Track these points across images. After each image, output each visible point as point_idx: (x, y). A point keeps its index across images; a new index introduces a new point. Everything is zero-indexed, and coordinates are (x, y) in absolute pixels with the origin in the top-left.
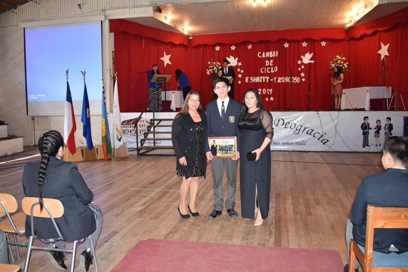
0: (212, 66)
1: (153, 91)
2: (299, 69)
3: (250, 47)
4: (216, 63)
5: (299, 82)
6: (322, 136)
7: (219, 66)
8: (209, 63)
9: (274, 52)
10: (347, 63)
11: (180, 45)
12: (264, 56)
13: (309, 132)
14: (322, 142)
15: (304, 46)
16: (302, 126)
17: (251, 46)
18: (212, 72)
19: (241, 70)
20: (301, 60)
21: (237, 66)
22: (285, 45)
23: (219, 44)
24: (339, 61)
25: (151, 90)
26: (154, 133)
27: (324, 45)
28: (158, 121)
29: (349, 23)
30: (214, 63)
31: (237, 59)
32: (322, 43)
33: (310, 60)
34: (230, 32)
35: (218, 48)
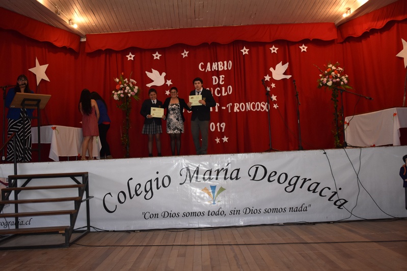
0: (122, 86)
1: (15, 125)
2: (268, 89)
3: (185, 54)
4: (129, 80)
5: (268, 110)
6: (336, 193)
7: (134, 85)
8: (117, 80)
9: (225, 62)
10: (347, 76)
11: (64, 49)
12: (208, 68)
13: (312, 188)
14: (335, 204)
15: (273, 51)
16: (298, 177)
17: (187, 53)
18: (122, 95)
20: (270, 74)
21: (165, 85)
22: (242, 51)
23: (133, 50)
24: (333, 74)
25: (12, 122)
26: (17, 203)
27: (305, 50)
28: (26, 180)
29: (347, 12)
30: (126, 80)
31: (164, 74)
32: (301, 47)
34: (151, 29)
35: (130, 57)
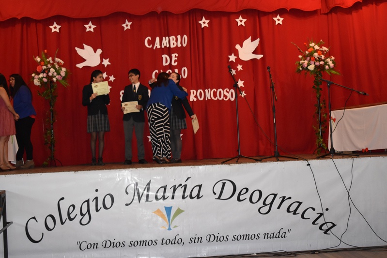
0: (44, 67)
2: (234, 72)
3: (127, 25)
4: (53, 60)
5: (233, 99)
6: (322, 214)
7: (60, 66)
8: (39, 59)
9: (179, 37)
10: (333, 58)
12: (157, 45)
13: (292, 209)
14: (320, 228)
15: (239, 24)
16: (275, 195)
17: (131, 23)
19: (109, 74)
20: (236, 53)
21: (101, 65)
22: (200, 22)
23: (59, 19)
24: (316, 55)
27: (281, 23)
30: (50, 59)
31: (99, 51)
32: (275, 19)
33: (254, 52)
35: (55, 28)
